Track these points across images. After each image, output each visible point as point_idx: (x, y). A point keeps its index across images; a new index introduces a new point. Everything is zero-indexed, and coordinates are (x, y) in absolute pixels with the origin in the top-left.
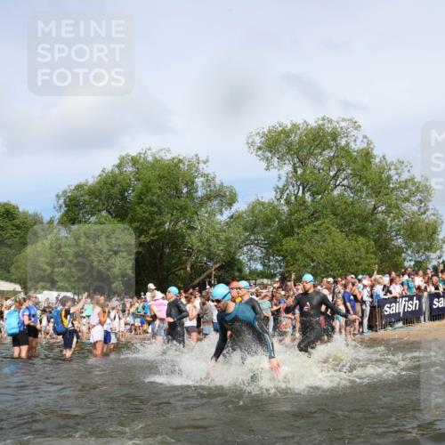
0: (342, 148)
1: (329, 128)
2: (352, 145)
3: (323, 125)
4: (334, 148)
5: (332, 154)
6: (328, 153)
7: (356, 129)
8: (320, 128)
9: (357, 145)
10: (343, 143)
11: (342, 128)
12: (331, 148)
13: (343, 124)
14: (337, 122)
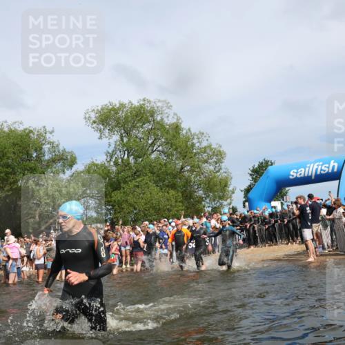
0: (158, 123)
1: (148, 107)
2: (166, 120)
3: (144, 105)
4: (152, 123)
5: (150, 127)
6: (148, 126)
7: (169, 108)
8: (141, 107)
9: (169, 121)
10: (159, 118)
11: (158, 107)
12: (149, 122)
13: (159, 104)
14: (155, 102)
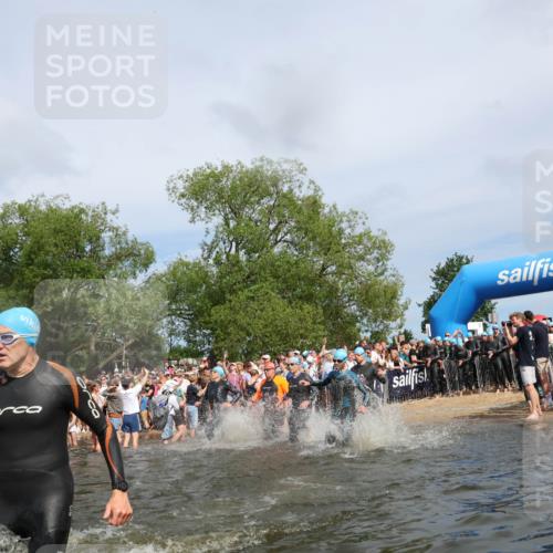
0: (285, 196)
1: (268, 171)
2: (296, 191)
3: (262, 167)
4: (275, 196)
5: (272, 203)
6: (268, 202)
7: (301, 172)
8: (258, 170)
9: (302, 193)
10: (285, 189)
11: (284, 171)
12: (271, 195)
13: (285, 166)
14: (279, 164)
